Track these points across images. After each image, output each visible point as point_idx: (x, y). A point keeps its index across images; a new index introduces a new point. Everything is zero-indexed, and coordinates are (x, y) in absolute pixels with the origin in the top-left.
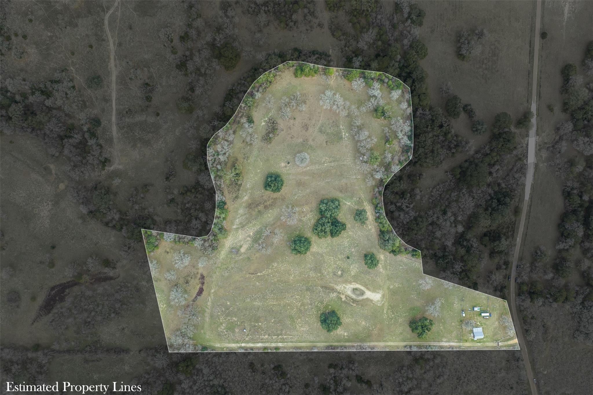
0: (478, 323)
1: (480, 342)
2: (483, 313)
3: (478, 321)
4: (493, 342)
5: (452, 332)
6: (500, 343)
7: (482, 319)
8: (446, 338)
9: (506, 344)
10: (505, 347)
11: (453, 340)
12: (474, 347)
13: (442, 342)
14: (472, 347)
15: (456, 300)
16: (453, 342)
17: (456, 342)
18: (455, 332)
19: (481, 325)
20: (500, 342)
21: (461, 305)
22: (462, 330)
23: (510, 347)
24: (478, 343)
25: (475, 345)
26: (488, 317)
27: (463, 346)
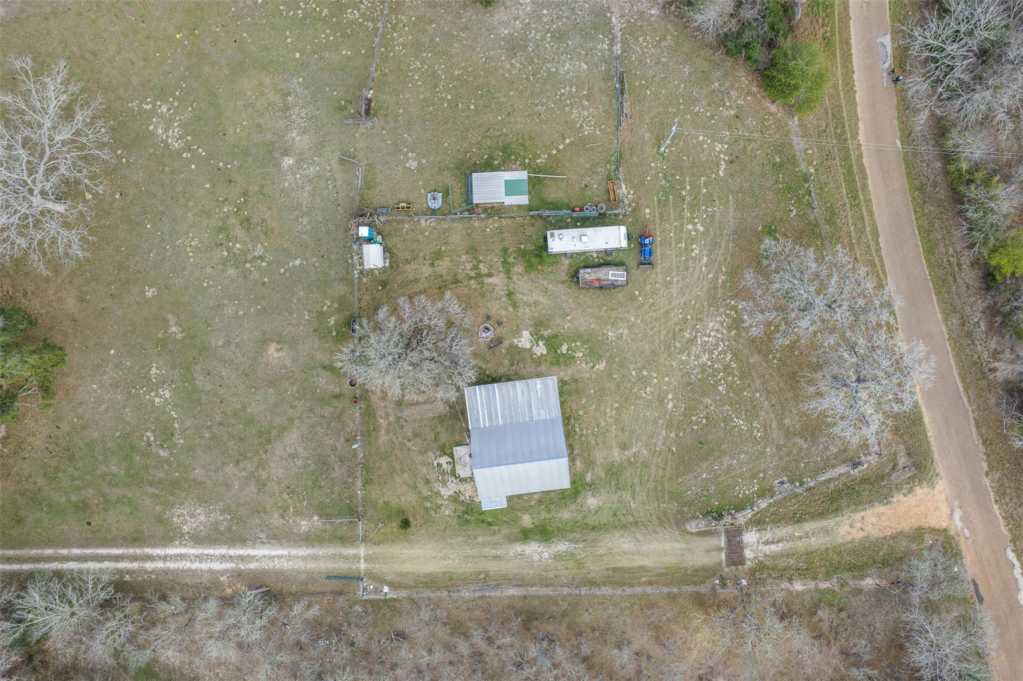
0: (525, 340)
1: (543, 533)
2: (561, 224)
3: (526, 312)
4: (680, 522)
5: (266, 438)
6: (750, 538)
7: (561, 291)
8: (202, 501)
9: (816, 542)
10: (806, 571)
11: (276, 520)
12: (485, 580)
13: (167, 540)
14: (466, 580)
15: (299, 114)
16: (277, 537)
17: (310, 539)
18: (293, 436)
19: (557, 360)
20: (758, 522)
21: (347, 160)
22: (369, 413)
23: (858, 568)
24: (525, 535)
25: (493, 567)
26: (613, 275)
27: (380, 580)
